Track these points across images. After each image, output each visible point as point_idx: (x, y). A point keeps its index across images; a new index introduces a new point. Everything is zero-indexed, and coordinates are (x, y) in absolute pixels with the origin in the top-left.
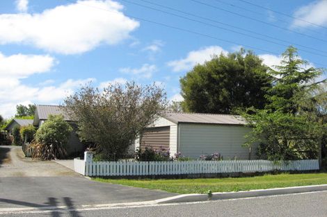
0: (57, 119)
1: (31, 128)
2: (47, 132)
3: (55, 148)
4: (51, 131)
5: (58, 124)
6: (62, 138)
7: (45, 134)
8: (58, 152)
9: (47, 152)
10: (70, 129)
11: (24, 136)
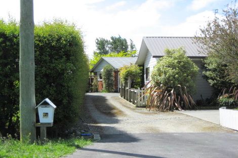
0: (177, 55)
1: (135, 69)
2: (165, 73)
3: (178, 94)
4: (171, 71)
5: (179, 63)
6: (186, 81)
7: (163, 76)
8: (182, 100)
9: (168, 100)
10: (196, 68)
11: (126, 79)
